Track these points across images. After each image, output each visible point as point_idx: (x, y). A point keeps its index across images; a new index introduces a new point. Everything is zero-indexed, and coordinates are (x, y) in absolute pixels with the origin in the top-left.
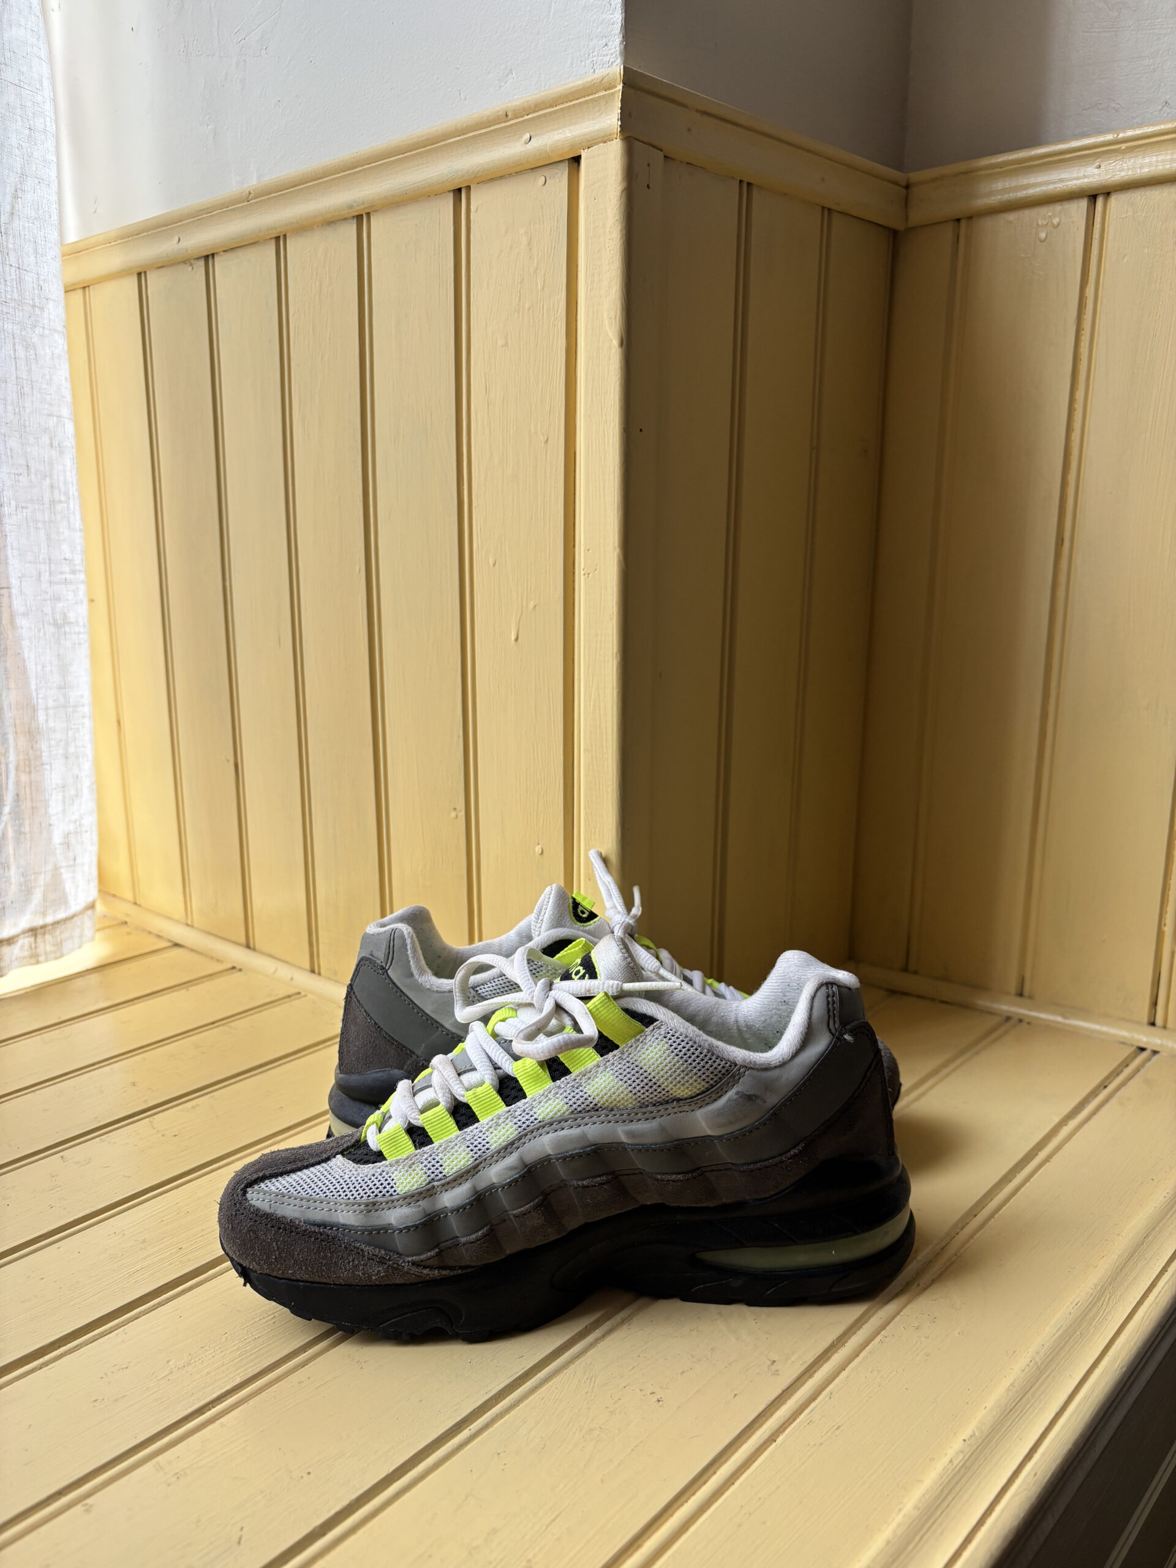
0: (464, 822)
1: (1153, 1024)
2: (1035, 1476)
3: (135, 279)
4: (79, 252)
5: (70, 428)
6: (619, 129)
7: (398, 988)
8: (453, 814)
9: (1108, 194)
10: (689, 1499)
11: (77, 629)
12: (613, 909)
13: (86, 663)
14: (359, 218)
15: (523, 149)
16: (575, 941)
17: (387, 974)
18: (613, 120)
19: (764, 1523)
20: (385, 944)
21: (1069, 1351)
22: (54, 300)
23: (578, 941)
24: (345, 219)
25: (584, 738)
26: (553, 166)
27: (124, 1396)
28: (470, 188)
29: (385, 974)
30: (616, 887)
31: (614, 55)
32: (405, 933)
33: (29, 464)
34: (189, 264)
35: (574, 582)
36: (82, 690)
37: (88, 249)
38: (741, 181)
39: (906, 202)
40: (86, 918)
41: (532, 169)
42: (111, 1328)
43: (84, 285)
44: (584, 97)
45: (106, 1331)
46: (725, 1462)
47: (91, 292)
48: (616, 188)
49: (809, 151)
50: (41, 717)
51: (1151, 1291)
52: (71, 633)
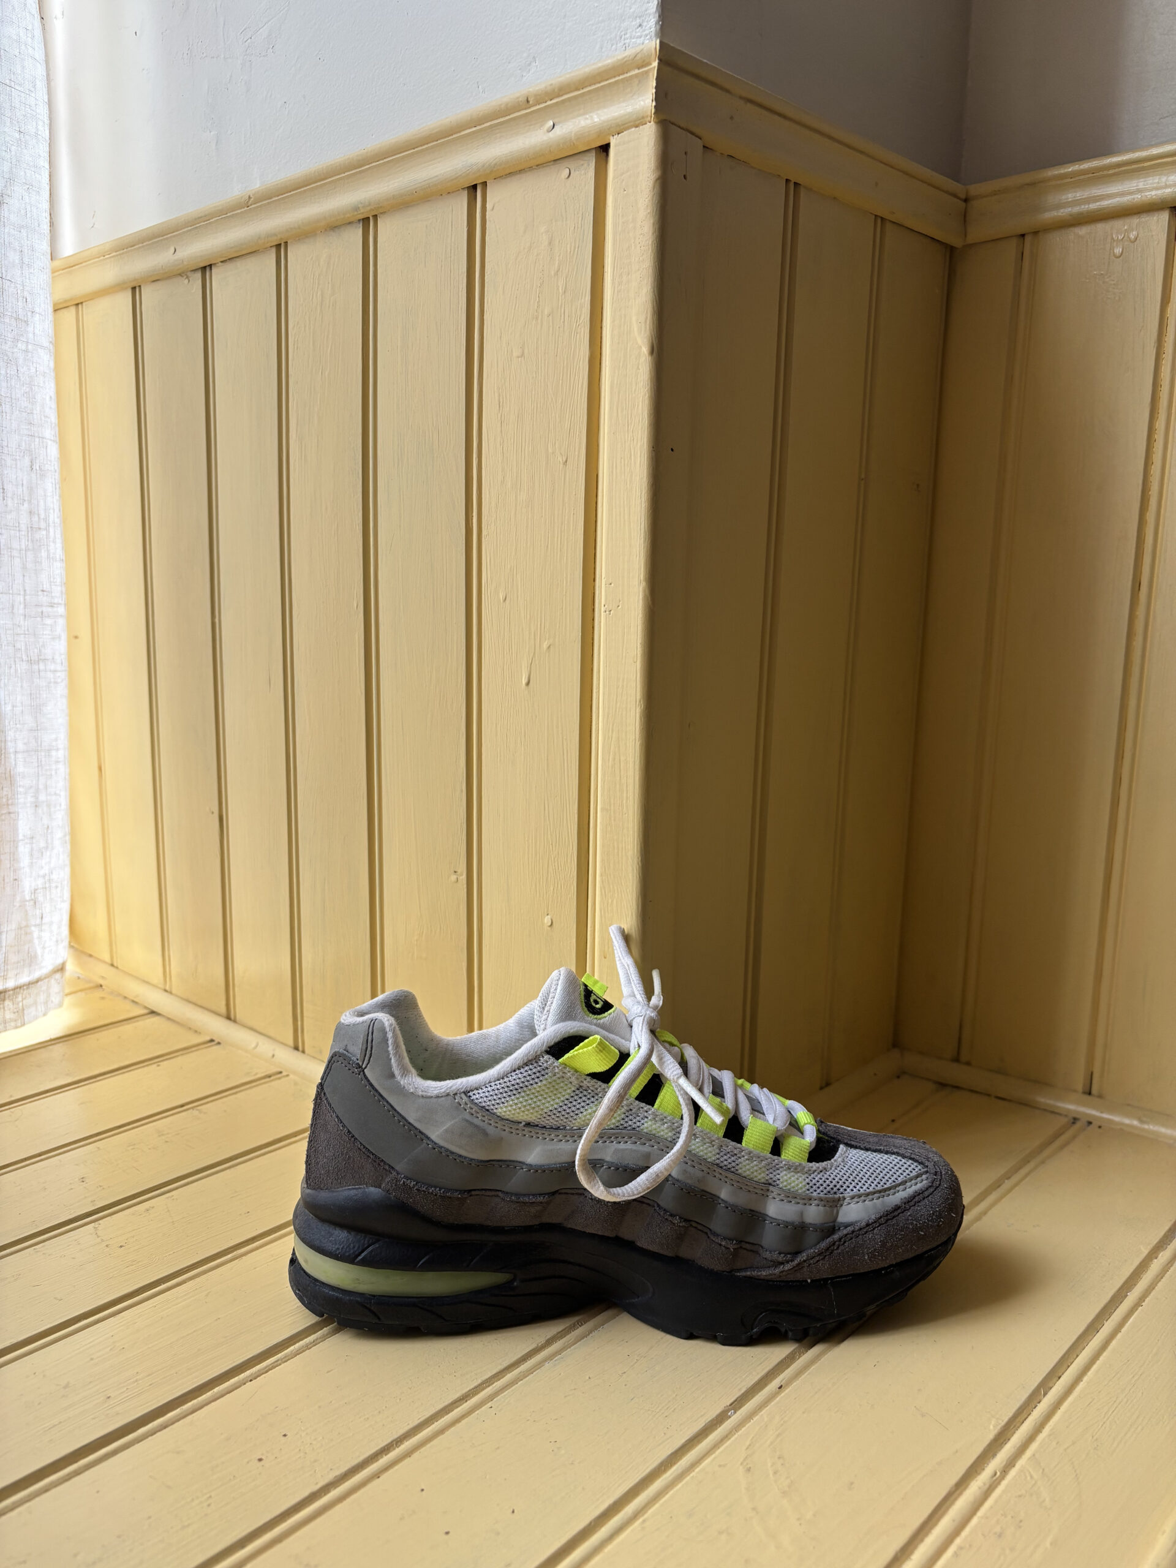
0: (465, 885)
3: (129, 294)
4: (72, 267)
5: (53, 451)
6: (653, 111)
7: (376, 1091)
8: (453, 877)
11: (53, 667)
12: (632, 998)
13: (63, 703)
14: (365, 221)
15: (545, 138)
16: (588, 1038)
17: (364, 1073)
18: (646, 102)
20: (362, 1036)
22: (41, 316)
23: (591, 1038)
24: (350, 223)
26: (579, 157)
28: (486, 185)
29: (362, 1073)
30: (636, 972)
31: (648, 37)
32: (387, 1024)
34: (185, 277)
35: (593, 619)
36: (57, 734)
37: (81, 263)
38: (787, 181)
39: (965, 217)
40: (53, 981)
41: (554, 160)
43: (77, 302)
44: (615, 77)
47: (84, 309)
48: (648, 178)
49: (862, 152)
52: (46, 671)
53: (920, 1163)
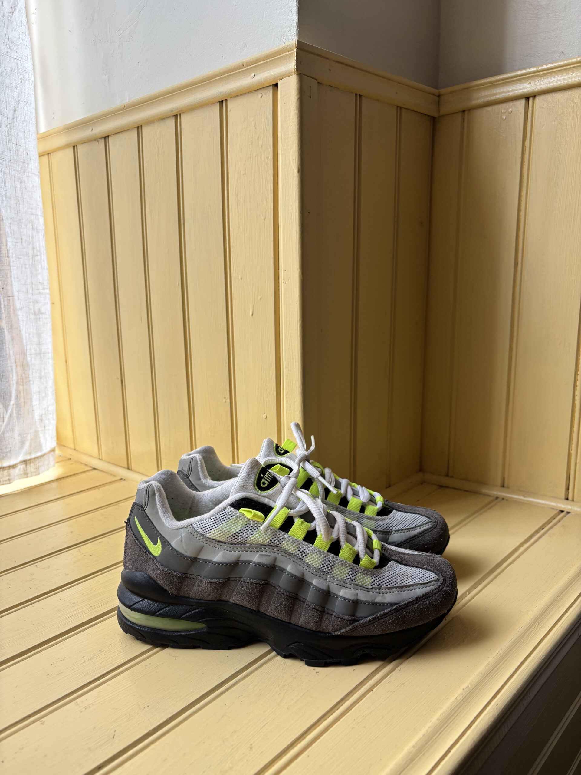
0: (229, 404)
1: (567, 499)
2: (497, 705)
3: (72, 149)
4: (46, 137)
5: (41, 220)
6: (295, 70)
7: (194, 485)
8: (224, 400)
9: (534, 97)
10: (329, 717)
11: (45, 316)
13: (50, 333)
14: (176, 116)
15: (251, 81)
17: (189, 478)
18: (292, 66)
19: (365, 727)
20: (188, 464)
21: (517, 649)
22: (34, 160)
24: (169, 117)
25: (285, 361)
26: (266, 88)
27: (62, 673)
28: (227, 100)
30: (303, 437)
31: (293, 36)
32: (198, 458)
33: (22, 237)
34: (97, 141)
35: (279, 286)
36: (48, 346)
37: (50, 135)
38: (356, 94)
39: (439, 103)
40: (51, 456)
41: (255, 90)
42: (57, 642)
43: (48, 153)
44: (279, 55)
45: (54, 644)
46: (348, 700)
47: (52, 156)
48: (294, 98)
49: (389, 79)
50: (29, 359)
51: (559, 621)
52: (42, 318)
53: (429, 518)
